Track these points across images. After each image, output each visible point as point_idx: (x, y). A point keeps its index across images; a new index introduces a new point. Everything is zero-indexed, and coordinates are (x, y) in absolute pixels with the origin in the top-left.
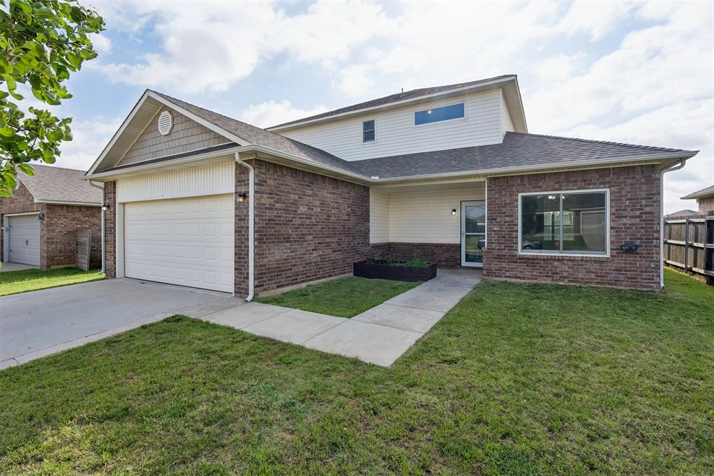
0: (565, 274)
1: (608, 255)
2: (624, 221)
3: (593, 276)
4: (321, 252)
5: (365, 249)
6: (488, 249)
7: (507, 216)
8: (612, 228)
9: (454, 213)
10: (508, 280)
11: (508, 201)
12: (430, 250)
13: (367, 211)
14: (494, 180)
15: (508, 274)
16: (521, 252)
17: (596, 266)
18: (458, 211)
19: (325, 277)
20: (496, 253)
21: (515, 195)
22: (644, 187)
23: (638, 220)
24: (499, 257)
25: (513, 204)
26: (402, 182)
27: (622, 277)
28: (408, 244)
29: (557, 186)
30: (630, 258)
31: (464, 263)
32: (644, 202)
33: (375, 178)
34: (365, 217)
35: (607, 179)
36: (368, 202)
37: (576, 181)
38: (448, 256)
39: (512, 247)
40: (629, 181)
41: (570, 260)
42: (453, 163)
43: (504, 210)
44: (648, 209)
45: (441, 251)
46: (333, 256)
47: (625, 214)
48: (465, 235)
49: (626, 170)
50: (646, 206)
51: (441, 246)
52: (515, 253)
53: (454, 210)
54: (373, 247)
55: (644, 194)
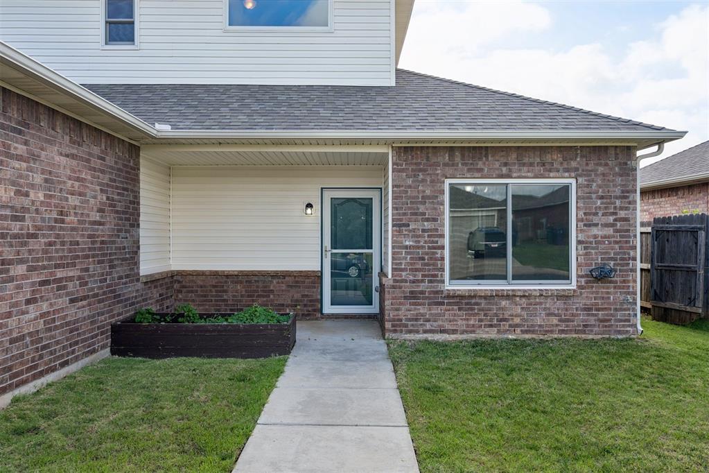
0: (517, 320)
1: (573, 286)
2: (595, 231)
3: (555, 321)
4: (45, 307)
5: (131, 290)
6: (395, 281)
7: (427, 220)
8: (579, 242)
9: (309, 211)
10: (430, 337)
11: (428, 192)
12: (261, 284)
13: (136, 202)
15: (428, 326)
16: (450, 286)
17: (560, 304)
18: (317, 207)
19: (53, 369)
20: (407, 287)
21: (437, 182)
22: (619, 180)
23: (610, 231)
24: (413, 296)
25: (436, 197)
26: (220, 142)
27: (592, 320)
28: (215, 274)
29: (504, 170)
30: (600, 288)
31: (328, 308)
32: (618, 203)
33: (162, 129)
34: (130, 216)
35: (574, 164)
36: (136, 180)
37: (531, 164)
38: (297, 296)
39: (435, 278)
40: (601, 169)
41: (526, 296)
43: (422, 208)
44: (622, 214)
45: (284, 287)
46: (73, 313)
47: (595, 220)
48: (329, 254)
49: (597, 151)
50: (621, 209)
51: (284, 277)
52: (440, 287)
53: (309, 206)
54: (146, 283)
55: (618, 191)
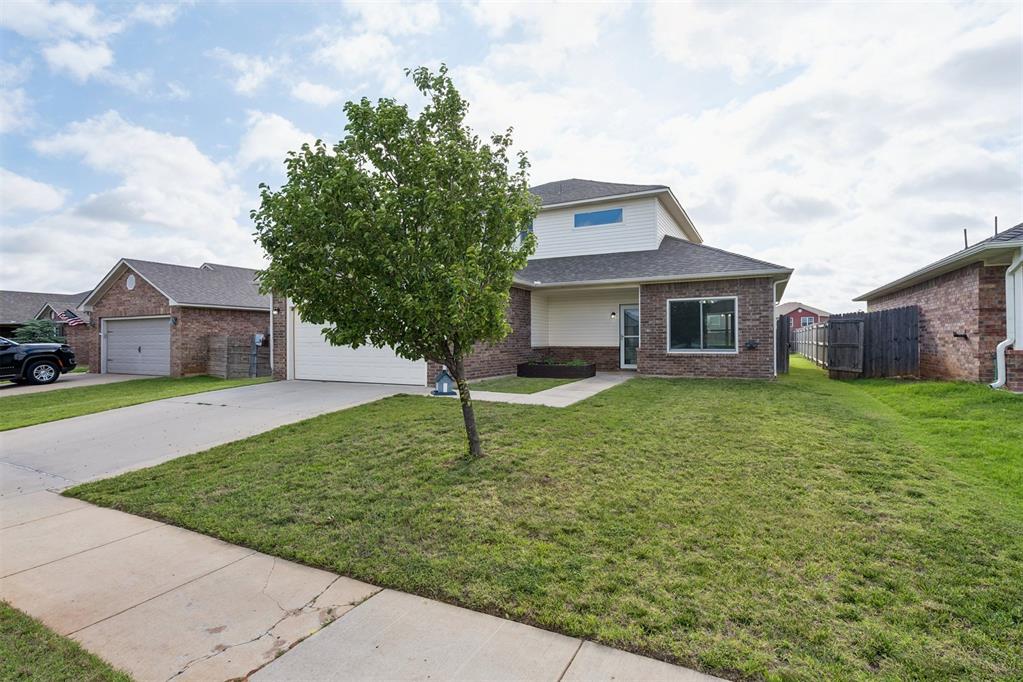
0: (705, 369)
1: (737, 352)
2: (748, 323)
3: (725, 370)
4: (491, 352)
5: (526, 352)
6: (642, 350)
7: (658, 319)
8: (739, 329)
9: (613, 316)
10: (659, 376)
11: (658, 306)
12: (590, 353)
13: (529, 314)
14: (647, 287)
15: (658, 371)
16: (669, 351)
17: (728, 361)
18: (618, 314)
19: (494, 375)
20: (648, 352)
21: (663, 301)
22: (762, 296)
23: (757, 323)
24: (651, 356)
25: (662, 308)
26: (563, 287)
27: (747, 370)
28: (569, 348)
29: (697, 293)
30: (752, 354)
31: (623, 366)
32: (762, 308)
33: (538, 283)
34: (526, 321)
35: (736, 288)
36: (529, 305)
37: (712, 290)
38: (608, 359)
39: (662, 347)
40: (751, 290)
41: (709, 357)
42: (611, 269)
43: (655, 314)
44: (764, 314)
45: (601, 355)
46: (501, 356)
47: (748, 317)
48: (624, 338)
49: (749, 281)
50: (764, 311)
51: (601, 350)
52: (664, 352)
53: (614, 314)
54: (535, 350)
55: (762, 301)
